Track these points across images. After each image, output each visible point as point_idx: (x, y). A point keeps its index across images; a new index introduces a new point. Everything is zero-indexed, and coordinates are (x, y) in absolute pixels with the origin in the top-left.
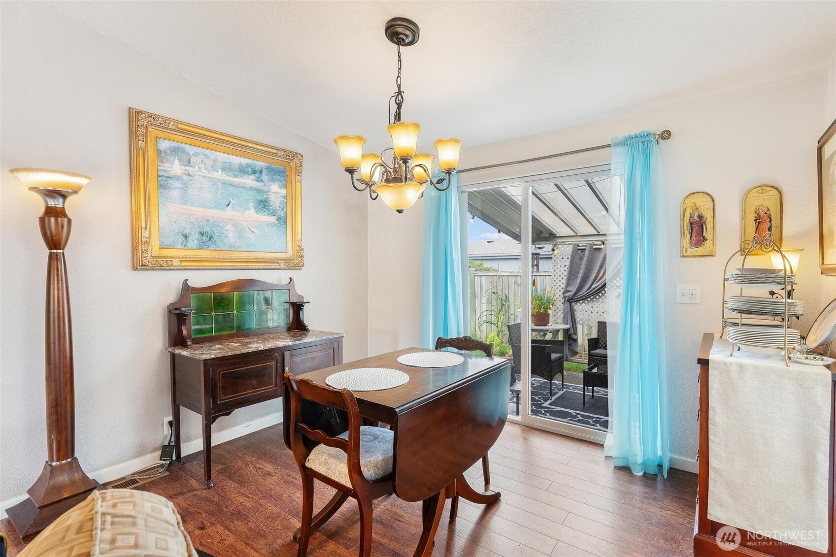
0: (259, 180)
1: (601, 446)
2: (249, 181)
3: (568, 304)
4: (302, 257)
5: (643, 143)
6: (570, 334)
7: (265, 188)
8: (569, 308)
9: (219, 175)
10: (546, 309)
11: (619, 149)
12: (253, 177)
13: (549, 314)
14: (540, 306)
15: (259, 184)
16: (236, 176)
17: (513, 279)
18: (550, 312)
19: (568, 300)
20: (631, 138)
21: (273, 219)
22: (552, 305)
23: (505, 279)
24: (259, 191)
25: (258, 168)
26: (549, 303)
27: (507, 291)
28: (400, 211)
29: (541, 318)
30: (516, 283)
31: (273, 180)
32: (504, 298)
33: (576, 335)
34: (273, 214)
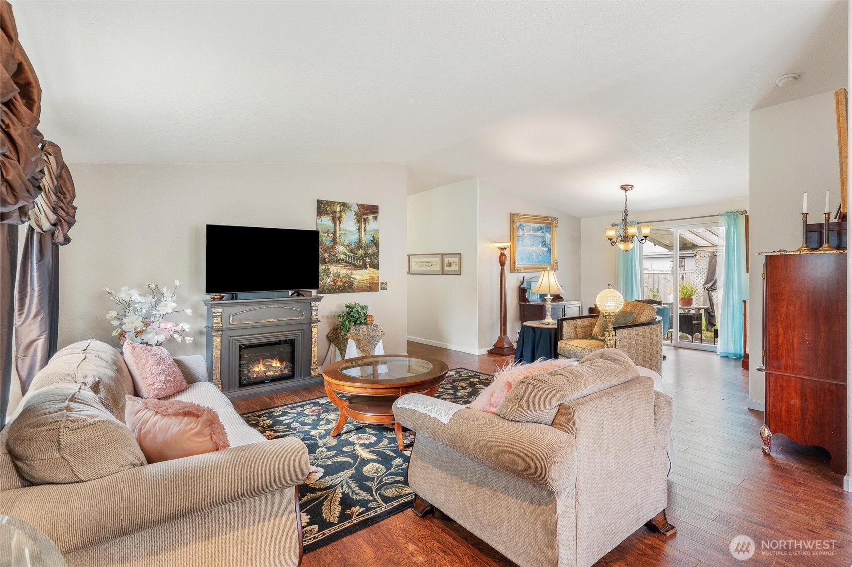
0: (543, 232)
1: (716, 352)
2: (539, 233)
3: (707, 292)
4: (557, 265)
5: (734, 215)
6: (710, 312)
7: (544, 236)
8: (707, 295)
9: (531, 233)
10: (690, 296)
11: (723, 217)
12: (541, 231)
13: (692, 299)
14: (686, 294)
15: (543, 234)
16: (536, 232)
17: (663, 276)
18: (692, 297)
19: (707, 290)
20: (728, 212)
21: (546, 249)
22: (695, 293)
23: (655, 276)
24: (543, 237)
25: (542, 227)
26: (692, 291)
27: (657, 285)
28: (626, 251)
29: (687, 301)
30: (665, 279)
31: (547, 232)
32: (655, 290)
33: (714, 313)
34: (546, 247)
